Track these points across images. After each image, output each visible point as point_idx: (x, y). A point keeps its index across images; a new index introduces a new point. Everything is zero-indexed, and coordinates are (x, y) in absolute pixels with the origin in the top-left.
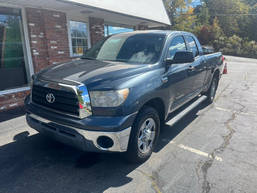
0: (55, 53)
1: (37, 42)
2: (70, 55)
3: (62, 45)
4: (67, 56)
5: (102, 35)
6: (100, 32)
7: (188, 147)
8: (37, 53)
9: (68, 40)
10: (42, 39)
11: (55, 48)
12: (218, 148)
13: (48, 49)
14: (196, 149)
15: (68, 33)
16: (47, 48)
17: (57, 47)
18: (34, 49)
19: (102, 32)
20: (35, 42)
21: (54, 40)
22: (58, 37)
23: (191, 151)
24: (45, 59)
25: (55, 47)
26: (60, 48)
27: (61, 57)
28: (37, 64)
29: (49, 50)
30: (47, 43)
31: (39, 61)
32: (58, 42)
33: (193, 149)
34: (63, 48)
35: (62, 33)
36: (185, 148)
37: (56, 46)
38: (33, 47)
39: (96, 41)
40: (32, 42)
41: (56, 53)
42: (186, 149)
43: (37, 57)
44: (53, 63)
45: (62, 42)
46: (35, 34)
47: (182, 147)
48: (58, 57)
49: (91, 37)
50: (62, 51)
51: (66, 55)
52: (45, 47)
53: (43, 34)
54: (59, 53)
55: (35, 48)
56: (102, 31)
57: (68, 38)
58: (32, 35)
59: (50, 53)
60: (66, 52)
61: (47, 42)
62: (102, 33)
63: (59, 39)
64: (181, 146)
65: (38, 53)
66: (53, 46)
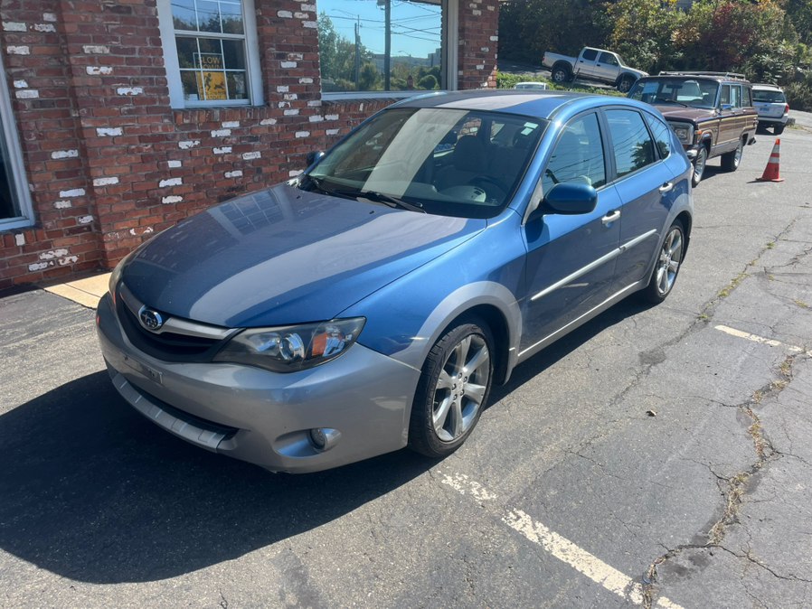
0: (104, 91)
1: (30, 51)
2: (168, 101)
3: (131, 61)
4: (157, 104)
5: (307, 24)
6: (297, 15)
7: (546, 529)
8: (31, 91)
9: (158, 42)
10: (49, 36)
11: (101, 73)
12: (681, 547)
13: (74, 78)
14: (580, 545)
15: (157, 14)
16: (70, 72)
17: (111, 69)
18: (20, 76)
19: (304, 12)
20: (22, 50)
21: (99, 40)
22: (113, 30)
23: (557, 553)
24: (67, 114)
25: (105, 70)
26: (124, 71)
27: (132, 107)
28: (33, 134)
29: (77, 81)
30: (69, 53)
31: (42, 121)
32: (114, 50)
33: (565, 543)
34: (139, 72)
35: (133, 14)
36: (532, 537)
37: (108, 65)
38: (14, 70)
39: (280, 47)
40: (10, 49)
41: (108, 92)
42: (536, 540)
43: (34, 106)
44: (98, 130)
45: (134, 49)
46: (20, 19)
47: (517, 526)
48: (116, 109)
49: (258, 33)
50: (135, 84)
51: (154, 101)
52: (65, 70)
53: (55, 20)
54: (122, 91)
55: (21, 72)
56: (305, 7)
57: (158, 33)
58: (7, 21)
59: (82, 94)
60: (152, 91)
61: (67, 49)
62: (306, 16)
63: (120, 37)
64: (519, 518)
65: (34, 94)
66: (93, 65)
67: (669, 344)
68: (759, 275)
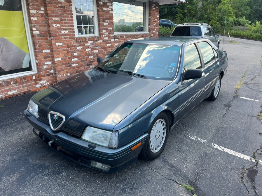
0: (58, 32)
1: (37, 19)
2: (74, 35)
3: (65, 23)
4: (72, 36)
5: (111, 12)
6: (108, 9)
7: (223, 148)
8: (37, 32)
9: (72, 17)
10: (42, 15)
11: (57, 27)
12: (258, 149)
13: (50, 28)
14: (234, 150)
15: (72, 9)
16: (49, 26)
17: (60, 25)
18: (34, 27)
19: (110, 8)
20: (35, 19)
21: (57, 16)
22: (60, 13)
23: (229, 152)
24: (47, 39)
25: (58, 25)
26: (63, 25)
27: (65, 37)
28: (38, 45)
29: (51, 28)
30: (48, 20)
31: (40, 41)
32: (61, 19)
33: (230, 150)
34: (67, 26)
35: (66, 9)
36: (220, 149)
37: (59, 24)
38: (33, 25)
39: (103, 19)
40: (32, 18)
42: (222, 150)
43: (38, 36)
44: (56, 44)
45: (66, 19)
46: (35, 9)
47: (215, 147)
48: (61, 37)
49: (98, 14)
50: (66, 30)
51: (71, 35)
52: (46, 25)
53: (44, 10)
54: (63, 32)
55: (35, 26)
56: (110, 7)
57: (72, 14)
58: (31, 10)
59: (52, 33)
60: (70, 32)
61: (48, 19)
62: (110, 9)
63: (62, 15)
64: (215, 145)
65: (38, 32)
66: (55, 24)
67: (230, 102)
68: (244, 83)
